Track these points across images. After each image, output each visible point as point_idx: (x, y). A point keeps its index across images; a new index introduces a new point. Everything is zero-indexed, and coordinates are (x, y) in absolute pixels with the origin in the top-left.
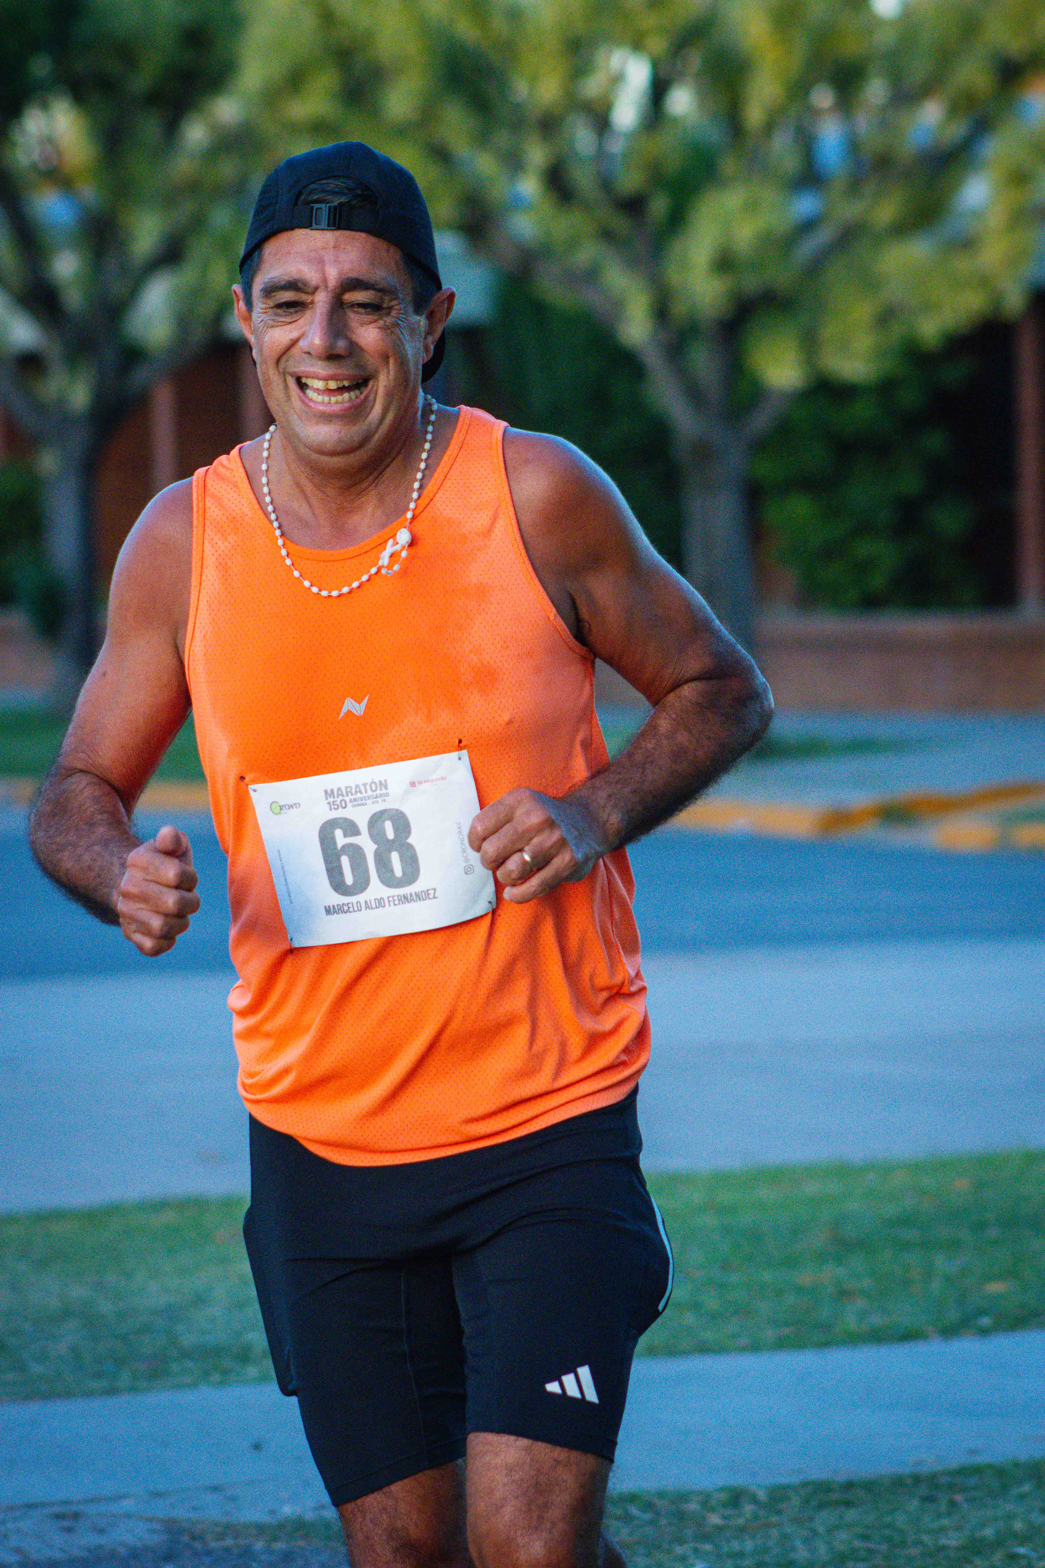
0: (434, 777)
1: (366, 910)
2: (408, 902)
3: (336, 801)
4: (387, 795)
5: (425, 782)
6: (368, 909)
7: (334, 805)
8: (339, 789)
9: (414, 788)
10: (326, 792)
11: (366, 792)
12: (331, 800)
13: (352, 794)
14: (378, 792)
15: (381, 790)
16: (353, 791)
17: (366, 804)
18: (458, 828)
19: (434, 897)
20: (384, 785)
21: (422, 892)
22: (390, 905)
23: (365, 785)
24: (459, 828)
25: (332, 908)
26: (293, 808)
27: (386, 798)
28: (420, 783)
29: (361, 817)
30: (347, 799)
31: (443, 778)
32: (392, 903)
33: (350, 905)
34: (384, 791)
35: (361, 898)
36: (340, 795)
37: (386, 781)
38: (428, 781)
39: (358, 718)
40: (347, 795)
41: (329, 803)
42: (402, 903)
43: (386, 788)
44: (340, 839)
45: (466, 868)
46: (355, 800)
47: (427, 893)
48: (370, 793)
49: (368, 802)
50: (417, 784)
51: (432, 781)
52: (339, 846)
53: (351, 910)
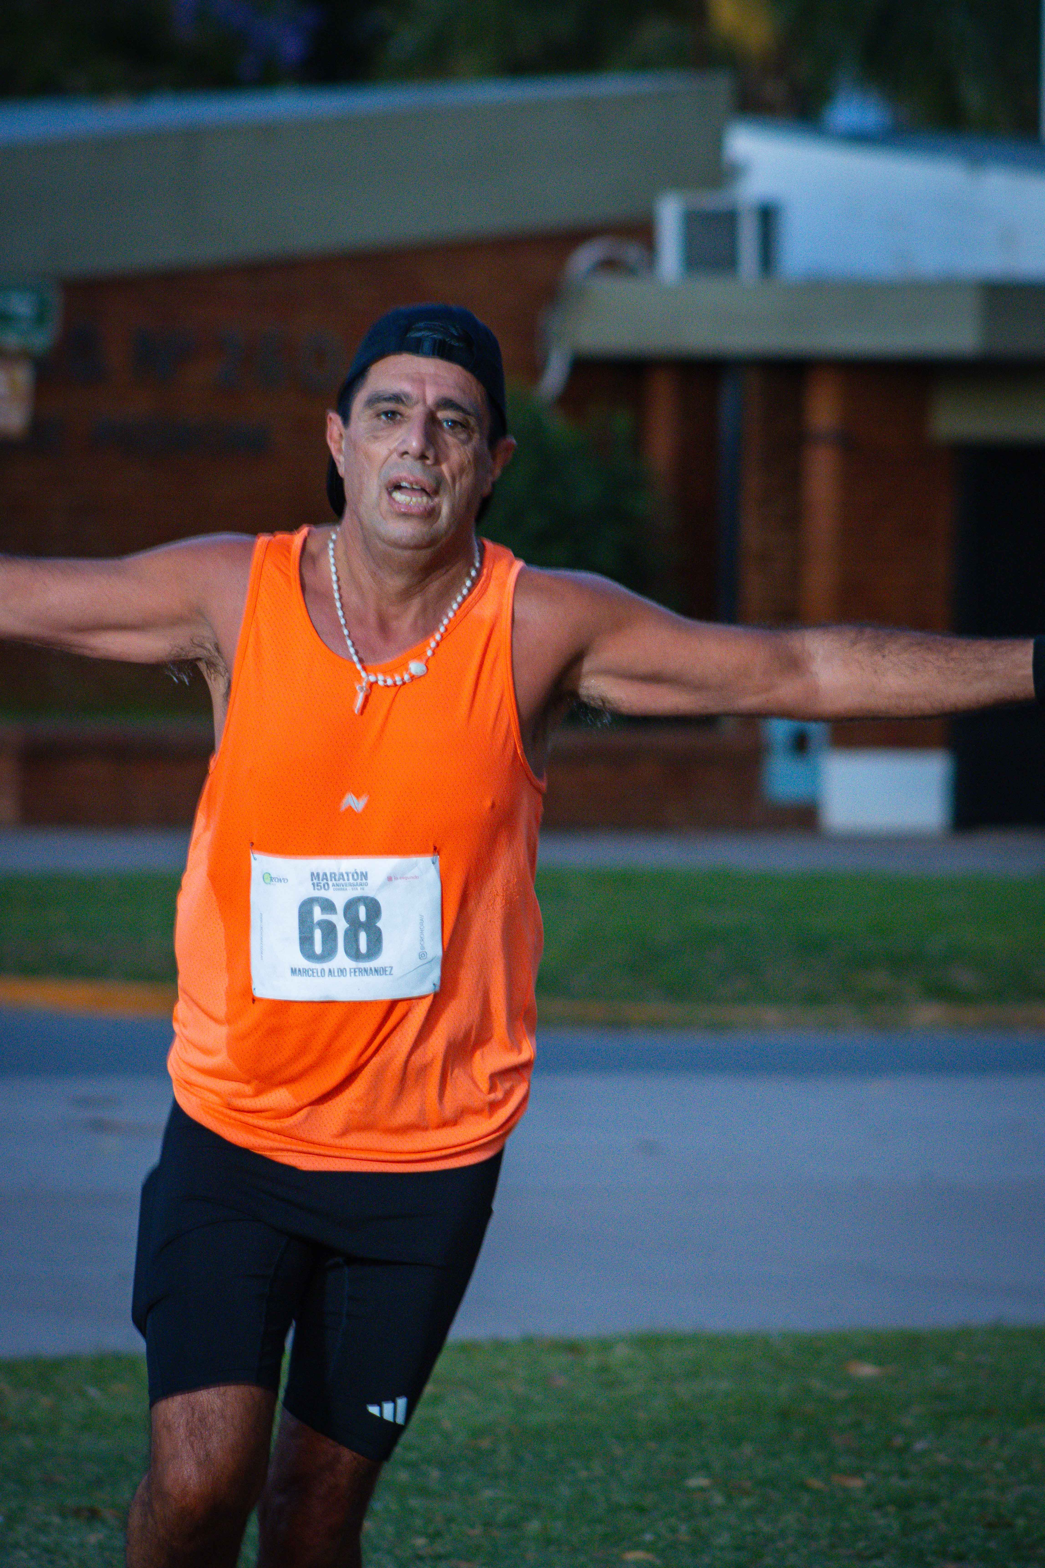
0: (409, 875)
1: (329, 976)
2: (367, 975)
3: (320, 883)
4: (367, 885)
5: (401, 878)
6: (330, 976)
7: (318, 886)
8: (325, 874)
9: (390, 882)
10: (312, 874)
11: (348, 880)
12: (315, 881)
13: (335, 880)
14: (359, 881)
15: (362, 880)
16: (337, 878)
17: (346, 889)
18: (420, 920)
19: (391, 974)
20: (365, 876)
21: (380, 968)
22: (351, 976)
23: (347, 874)
24: (422, 920)
25: (297, 970)
26: (281, 881)
27: (365, 887)
28: (396, 878)
29: (340, 899)
30: (330, 883)
31: (416, 877)
32: (353, 974)
33: (315, 971)
34: (364, 881)
35: (326, 966)
36: (324, 879)
37: (366, 873)
38: (403, 878)
39: (356, 814)
40: (331, 880)
41: (313, 884)
42: (362, 975)
43: (366, 879)
44: (318, 914)
45: (420, 954)
46: (337, 885)
47: (384, 970)
48: (351, 881)
49: (348, 888)
50: (393, 879)
51: (407, 878)
52: (315, 921)
53: (315, 974)
